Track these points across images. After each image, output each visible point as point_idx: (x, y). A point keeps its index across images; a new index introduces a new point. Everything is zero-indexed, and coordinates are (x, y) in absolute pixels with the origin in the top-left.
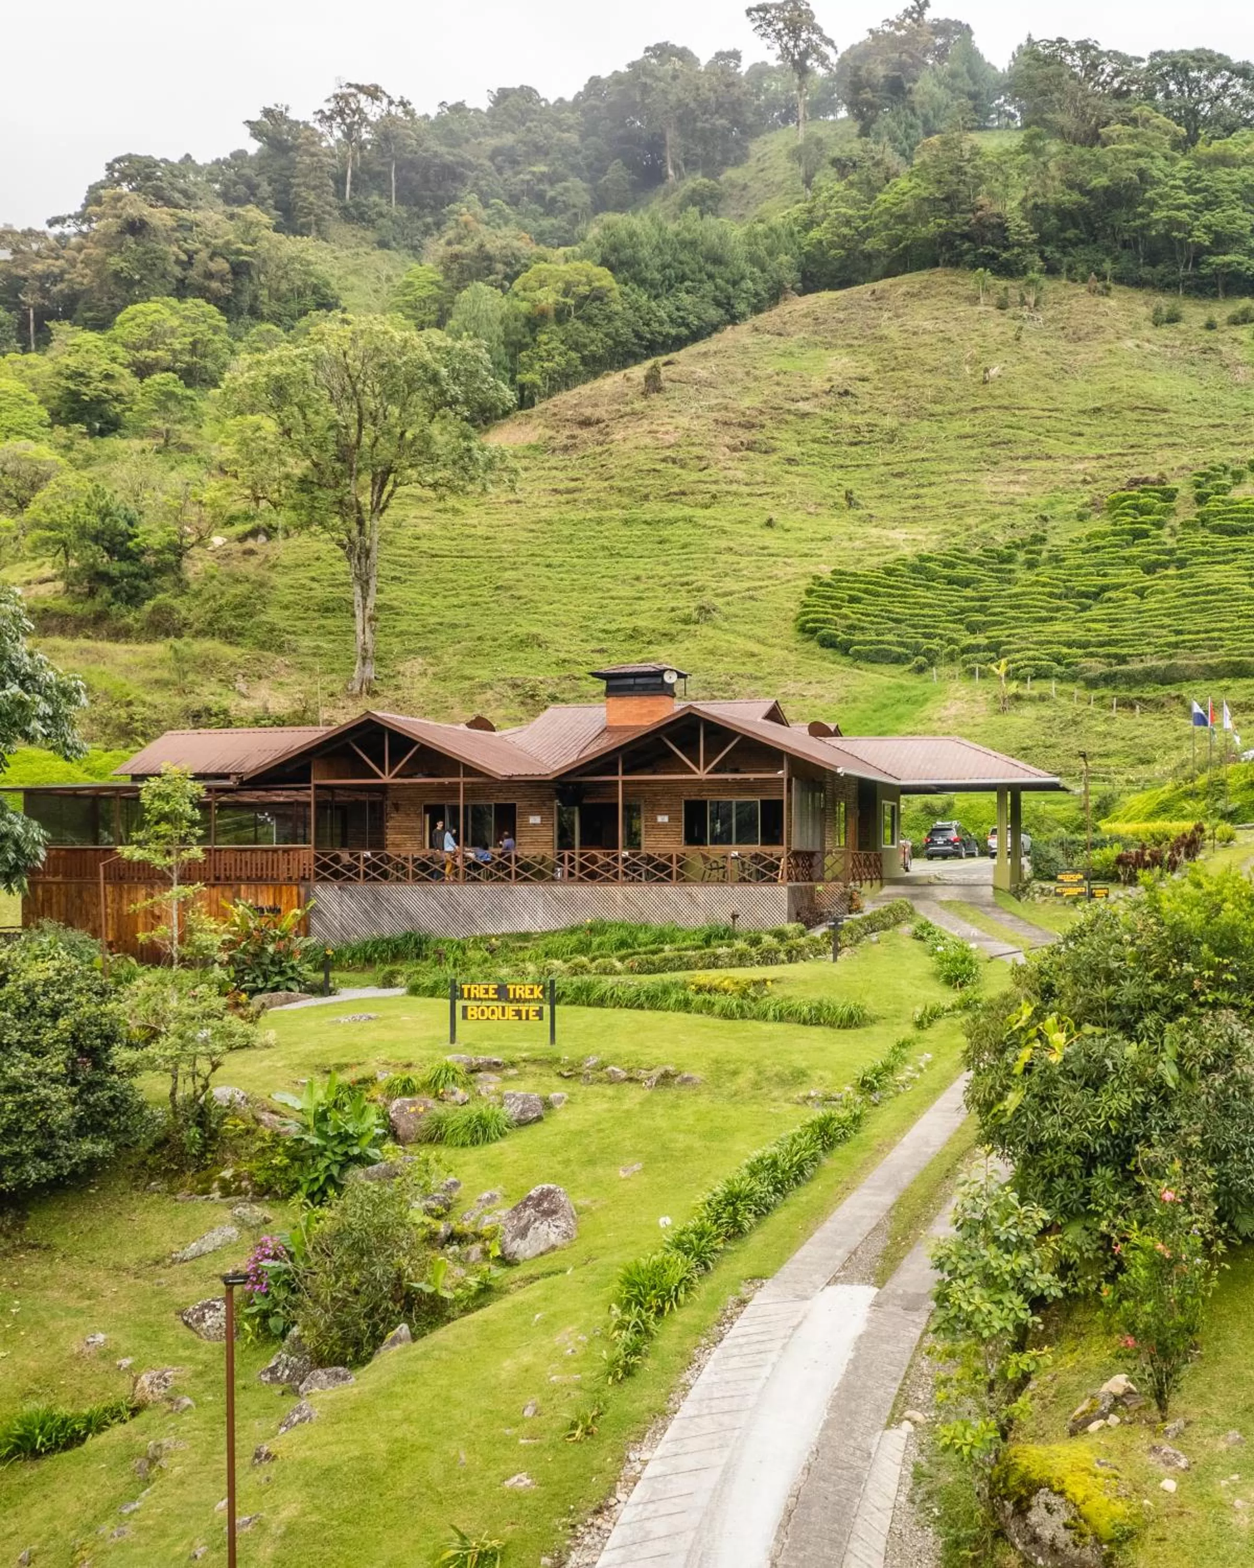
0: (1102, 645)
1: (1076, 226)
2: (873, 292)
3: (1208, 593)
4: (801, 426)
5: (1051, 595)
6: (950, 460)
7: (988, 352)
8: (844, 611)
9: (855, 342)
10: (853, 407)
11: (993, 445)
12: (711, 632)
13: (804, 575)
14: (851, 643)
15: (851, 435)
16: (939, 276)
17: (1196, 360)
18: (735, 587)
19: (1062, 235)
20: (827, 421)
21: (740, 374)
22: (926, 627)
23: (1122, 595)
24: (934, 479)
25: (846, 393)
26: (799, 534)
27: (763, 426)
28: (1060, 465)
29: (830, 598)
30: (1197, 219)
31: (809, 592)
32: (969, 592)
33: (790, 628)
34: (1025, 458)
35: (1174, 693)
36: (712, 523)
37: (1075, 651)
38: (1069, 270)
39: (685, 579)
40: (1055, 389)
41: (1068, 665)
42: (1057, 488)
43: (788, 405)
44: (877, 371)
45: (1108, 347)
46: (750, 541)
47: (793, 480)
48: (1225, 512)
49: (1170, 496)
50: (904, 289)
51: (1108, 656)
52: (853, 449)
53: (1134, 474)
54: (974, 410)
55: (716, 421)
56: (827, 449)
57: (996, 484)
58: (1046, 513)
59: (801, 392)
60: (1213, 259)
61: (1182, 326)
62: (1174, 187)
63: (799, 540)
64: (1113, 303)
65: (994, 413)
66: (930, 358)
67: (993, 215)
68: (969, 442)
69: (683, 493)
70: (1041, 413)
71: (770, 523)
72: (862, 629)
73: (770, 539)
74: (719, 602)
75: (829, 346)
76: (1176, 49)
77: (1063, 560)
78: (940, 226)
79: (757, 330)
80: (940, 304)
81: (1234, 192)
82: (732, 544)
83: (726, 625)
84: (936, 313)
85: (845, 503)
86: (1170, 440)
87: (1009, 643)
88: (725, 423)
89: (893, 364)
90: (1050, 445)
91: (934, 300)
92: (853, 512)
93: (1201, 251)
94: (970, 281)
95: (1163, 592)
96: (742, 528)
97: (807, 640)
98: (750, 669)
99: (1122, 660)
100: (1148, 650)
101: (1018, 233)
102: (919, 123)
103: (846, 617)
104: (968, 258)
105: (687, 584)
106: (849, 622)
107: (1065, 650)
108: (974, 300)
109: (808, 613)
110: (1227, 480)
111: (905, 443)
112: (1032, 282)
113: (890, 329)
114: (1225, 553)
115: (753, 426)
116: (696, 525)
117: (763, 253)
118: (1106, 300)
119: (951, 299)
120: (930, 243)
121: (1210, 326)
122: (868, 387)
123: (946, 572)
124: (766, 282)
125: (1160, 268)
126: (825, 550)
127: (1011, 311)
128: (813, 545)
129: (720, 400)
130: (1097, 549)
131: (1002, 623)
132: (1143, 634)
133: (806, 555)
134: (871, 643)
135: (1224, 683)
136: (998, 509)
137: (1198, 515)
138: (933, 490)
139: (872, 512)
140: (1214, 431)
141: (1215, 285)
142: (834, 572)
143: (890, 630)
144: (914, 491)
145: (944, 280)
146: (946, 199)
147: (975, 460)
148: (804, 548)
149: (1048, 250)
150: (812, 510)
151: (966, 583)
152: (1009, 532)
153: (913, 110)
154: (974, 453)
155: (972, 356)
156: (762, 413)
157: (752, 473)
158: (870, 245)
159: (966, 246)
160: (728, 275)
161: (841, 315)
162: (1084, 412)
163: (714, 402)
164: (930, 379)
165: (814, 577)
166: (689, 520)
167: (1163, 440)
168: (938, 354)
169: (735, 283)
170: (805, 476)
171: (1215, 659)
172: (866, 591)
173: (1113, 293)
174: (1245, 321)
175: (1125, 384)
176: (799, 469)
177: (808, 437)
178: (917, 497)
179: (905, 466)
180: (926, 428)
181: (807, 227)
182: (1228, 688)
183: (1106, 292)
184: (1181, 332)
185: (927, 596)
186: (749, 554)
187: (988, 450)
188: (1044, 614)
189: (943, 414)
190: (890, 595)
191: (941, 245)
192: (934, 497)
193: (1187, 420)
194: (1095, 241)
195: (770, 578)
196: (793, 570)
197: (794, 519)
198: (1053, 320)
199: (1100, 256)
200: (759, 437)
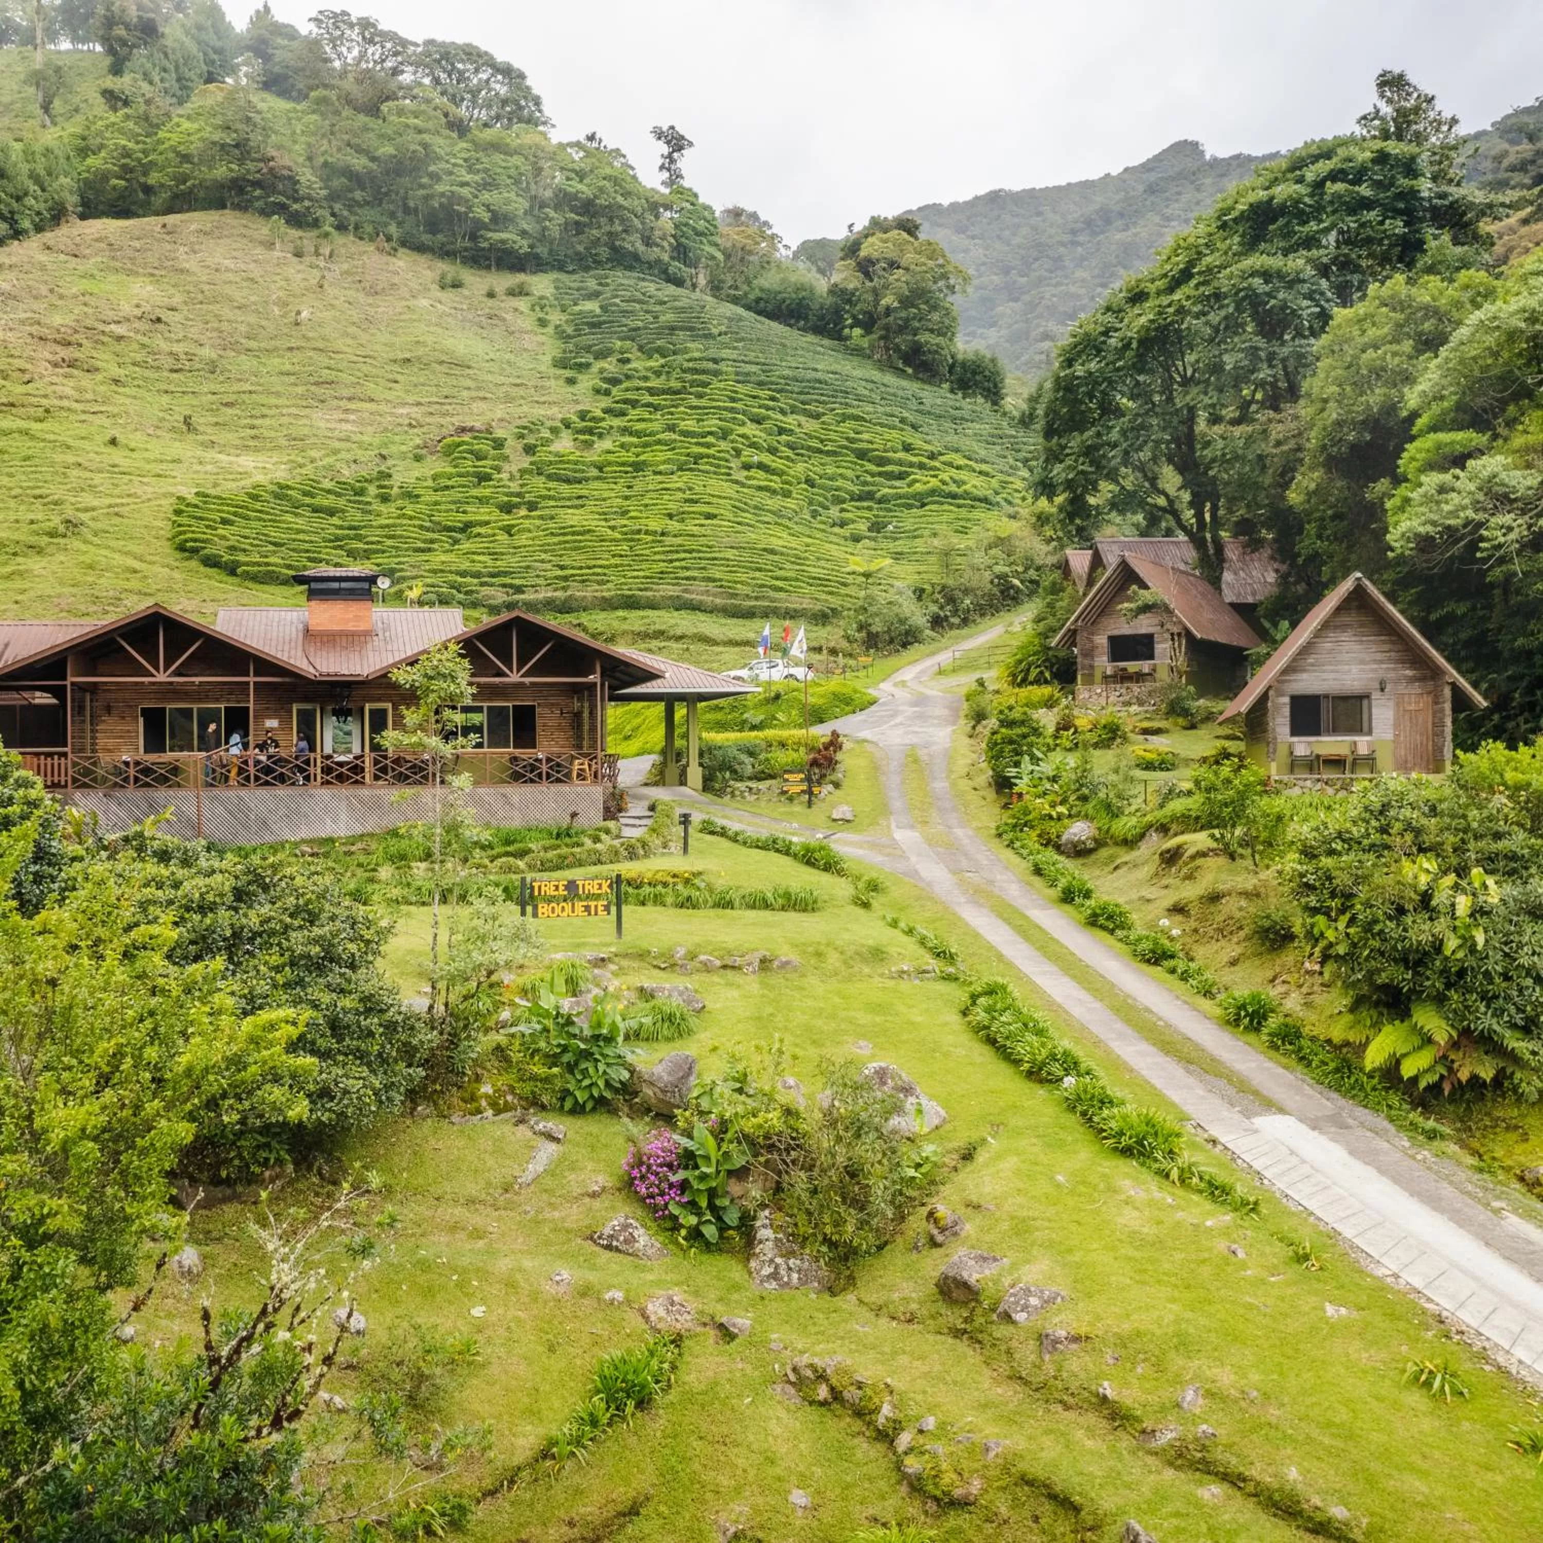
0: (493, 575)
1: (363, 189)
2: (164, 226)
3: (573, 534)
4: (118, 348)
5: (421, 527)
6: (278, 394)
7: (294, 296)
8: (220, 531)
9: (156, 272)
10: (167, 335)
11: (317, 384)
12: (83, 547)
13: (165, 495)
14: (237, 564)
15: (168, 362)
16: (229, 217)
17: (484, 324)
18: (96, 503)
19: (350, 195)
20: (144, 346)
21: (44, 290)
22: (307, 551)
23: (490, 531)
24: (265, 411)
25: (159, 320)
26: (146, 455)
27: (80, 345)
28: (383, 408)
29: (201, 519)
30: (476, 197)
31: (178, 512)
32: (335, 520)
33: (167, 548)
34: (349, 399)
35: (575, 622)
36: (52, 437)
37: (468, 580)
38: (356, 228)
39: (37, 492)
40: (364, 338)
41: (467, 593)
42: (386, 430)
43: (101, 327)
44: (185, 303)
45: (405, 303)
46: (98, 458)
47: (122, 400)
48: (557, 462)
49: (499, 444)
50: (193, 227)
51: (504, 586)
52: (175, 375)
53: (457, 421)
54: (291, 349)
55: (31, 334)
56: (148, 373)
57: (328, 421)
58: (384, 452)
59: (111, 315)
60: (490, 235)
61: (466, 292)
62: (454, 165)
63: (148, 461)
64: (401, 263)
65: (311, 354)
66: (239, 296)
67: (284, 167)
68: (292, 379)
69: (12, 405)
70: (355, 359)
71: (113, 442)
72: (244, 550)
73: (117, 456)
74: (84, 517)
75: (130, 273)
76: (448, 40)
77: (418, 496)
78: (231, 170)
79: (48, 248)
80: (234, 246)
81: (510, 177)
82: (80, 460)
83: (96, 540)
84: (235, 254)
85: (185, 428)
86: (481, 394)
87: (402, 570)
88: (41, 338)
89: (200, 297)
90: (370, 388)
91: (228, 241)
92: (191, 436)
93: (479, 225)
94: (262, 228)
95: (530, 531)
96: (85, 444)
97: (190, 558)
98: (134, 584)
99: (519, 590)
100: (541, 581)
101: (309, 187)
102: (172, 68)
103: (223, 538)
104: (259, 204)
105: (41, 497)
106: (230, 543)
107: (459, 579)
108: (270, 246)
109: (181, 533)
110: (546, 434)
111: (227, 374)
112: (326, 235)
113: (191, 264)
114: (569, 499)
115: (69, 344)
116: (33, 437)
117: (43, 173)
118: (394, 260)
119: (245, 241)
120: (220, 186)
121: (491, 295)
122: (178, 317)
123: (308, 500)
124: (46, 202)
125: (440, 237)
126: (178, 471)
127: (307, 259)
128: (164, 466)
129: (29, 315)
130: (447, 488)
131: (384, 552)
132: (528, 567)
133: (159, 476)
134: (258, 564)
135: (620, 613)
136: (338, 445)
137: (532, 463)
138: (267, 422)
139: (212, 438)
140: (516, 389)
141: (488, 259)
142: (197, 494)
143: (275, 552)
144: (248, 421)
145: (235, 222)
146: (237, 146)
147: (303, 397)
148: (158, 468)
149: (337, 207)
150: (151, 431)
151: (331, 512)
152: (353, 466)
153: (166, 55)
154: (300, 390)
155: (279, 298)
156: (76, 332)
157: (80, 390)
158: (153, 179)
159: (258, 192)
160: (10, 189)
161: (137, 244)
162: (395, 361)
163: (23, 316)
164: (239, 316)
165: (178, 498)
166: (26, 433)
167: (474, 394)
168: (245, 292)
169: (18, 199)
170: (135, 397)
171: (608, 592)
172: (235, 514)
173: (399, 254)
174: (520, 294)
175: (430, 339)
176: (126, 390)
177: (128, 360)
178: (253, 427)
179: (235, 397)
180: (246, 363)
181: (84, 152)
182: (625, 619)
183: (393, 252)
184: (466, 297)
185: (300, 523)
186: (100, 471)
187: (313, 388)
188: (420, 545)
189: (259, 350)
190: (260, 519)
191: (230, 189)
192: (272, 428)
193: (490, 377)
194: (380, 205)
195: (129, 496)
196: (150, 489)
197: (137, 439)
198: (347, 273)
199: (384, 219)
200: (77, 355)
